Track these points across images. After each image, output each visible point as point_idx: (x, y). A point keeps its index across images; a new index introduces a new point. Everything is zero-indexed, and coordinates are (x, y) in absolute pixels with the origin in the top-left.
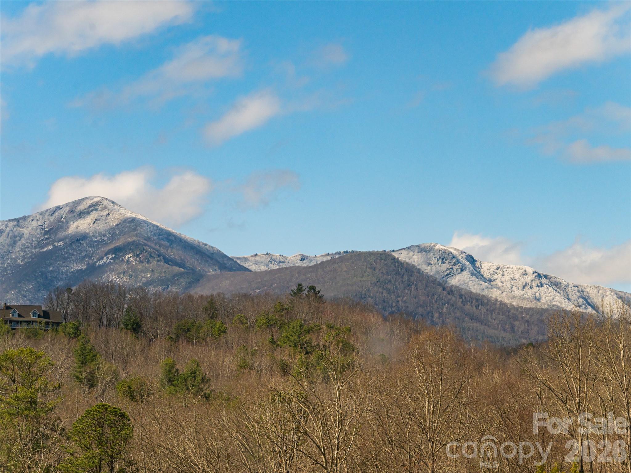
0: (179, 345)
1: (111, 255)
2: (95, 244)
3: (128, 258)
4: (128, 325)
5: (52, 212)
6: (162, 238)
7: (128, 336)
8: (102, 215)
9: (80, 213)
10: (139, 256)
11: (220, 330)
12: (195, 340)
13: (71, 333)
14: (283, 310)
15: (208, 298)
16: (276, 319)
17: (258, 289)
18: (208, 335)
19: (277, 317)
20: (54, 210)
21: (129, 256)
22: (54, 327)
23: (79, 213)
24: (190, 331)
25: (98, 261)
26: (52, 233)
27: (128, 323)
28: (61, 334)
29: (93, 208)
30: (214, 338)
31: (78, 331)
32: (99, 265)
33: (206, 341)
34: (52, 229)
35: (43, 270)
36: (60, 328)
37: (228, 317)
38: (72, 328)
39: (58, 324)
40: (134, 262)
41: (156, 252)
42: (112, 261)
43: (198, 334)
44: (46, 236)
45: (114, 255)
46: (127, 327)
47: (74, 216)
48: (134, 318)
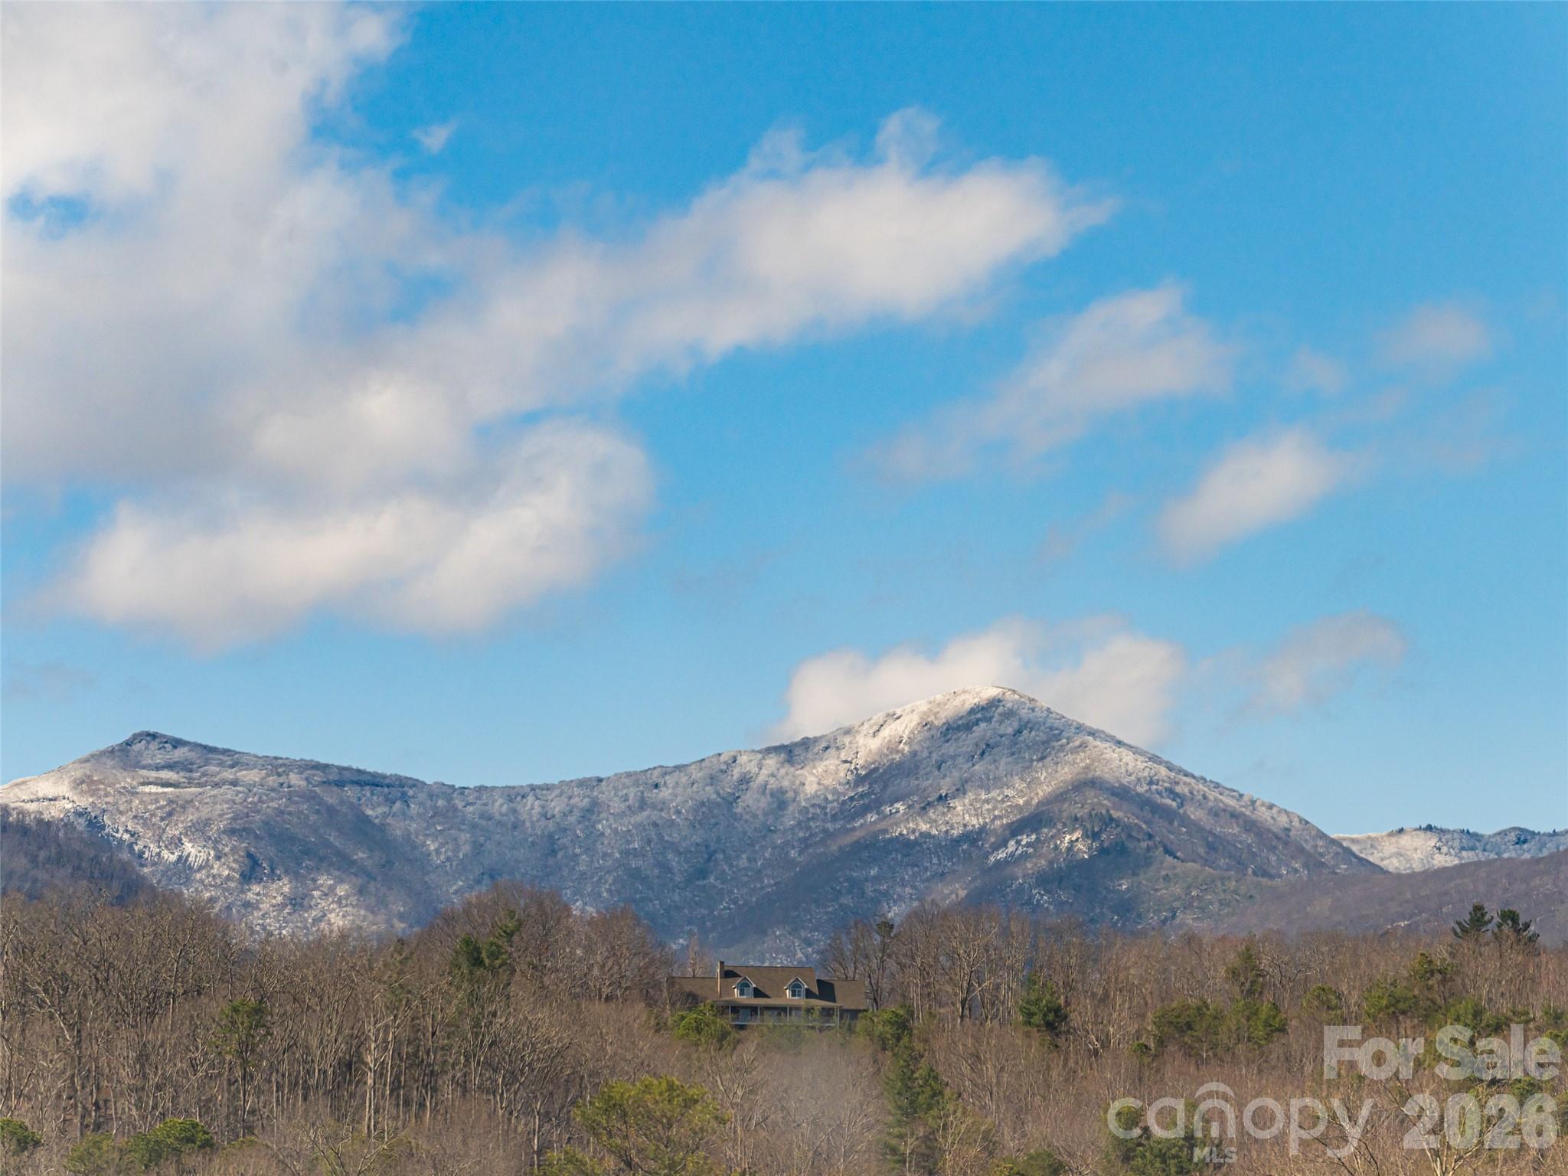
0: (1164, 1064)
1: (1028, 836)
2: (986, 806)
3: (1071, 842)
4: (1033, 1014)
5: (876, 728)
6: (1157, 790)
7: (1033, 1043)
8: (1002, 732)
9: (948, 729)
10: (1099, 837)
11: (1271, 1026)
12: (1207, 1051)
13: (889, 1036)
14: (1432, 973)
15: (1239, 944)
16: (1415, 997)
17: (1404, 919)
18: (1239, 1040)
19: (1416, 992)
20: (881, 722)
21: (1074, 838)
22: (843, 1021)
23: (945, 727)
24: (1192, 1029)
25: (993, 852)
26: (876, 782)
27: (1034, 1009)
28: (862, 1040)
29: (979, 715)
30: (1256, 1047)
31: (906, 1032)
32: (998, 862)
33: (1234, 1053)
34: (876, 769)
35: (855, 874)
36: (860, 1025)
37: (1291, 992)
38: (890, 1022)
39: (854, 1013)
40: (1085, 852)
41: (1144, 826)
42: (1031, 850)
43: (1215, 1037)
44: (860, 790)
45: (1034, 837)
46: (1032, 1020)
47: (933, 736)
48: (1048, 997)
